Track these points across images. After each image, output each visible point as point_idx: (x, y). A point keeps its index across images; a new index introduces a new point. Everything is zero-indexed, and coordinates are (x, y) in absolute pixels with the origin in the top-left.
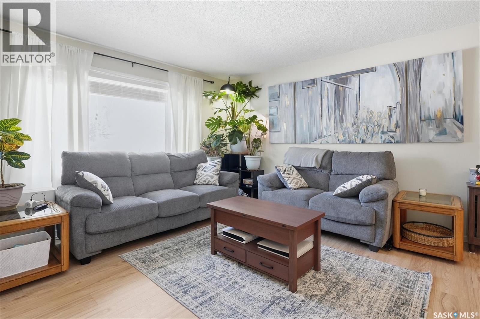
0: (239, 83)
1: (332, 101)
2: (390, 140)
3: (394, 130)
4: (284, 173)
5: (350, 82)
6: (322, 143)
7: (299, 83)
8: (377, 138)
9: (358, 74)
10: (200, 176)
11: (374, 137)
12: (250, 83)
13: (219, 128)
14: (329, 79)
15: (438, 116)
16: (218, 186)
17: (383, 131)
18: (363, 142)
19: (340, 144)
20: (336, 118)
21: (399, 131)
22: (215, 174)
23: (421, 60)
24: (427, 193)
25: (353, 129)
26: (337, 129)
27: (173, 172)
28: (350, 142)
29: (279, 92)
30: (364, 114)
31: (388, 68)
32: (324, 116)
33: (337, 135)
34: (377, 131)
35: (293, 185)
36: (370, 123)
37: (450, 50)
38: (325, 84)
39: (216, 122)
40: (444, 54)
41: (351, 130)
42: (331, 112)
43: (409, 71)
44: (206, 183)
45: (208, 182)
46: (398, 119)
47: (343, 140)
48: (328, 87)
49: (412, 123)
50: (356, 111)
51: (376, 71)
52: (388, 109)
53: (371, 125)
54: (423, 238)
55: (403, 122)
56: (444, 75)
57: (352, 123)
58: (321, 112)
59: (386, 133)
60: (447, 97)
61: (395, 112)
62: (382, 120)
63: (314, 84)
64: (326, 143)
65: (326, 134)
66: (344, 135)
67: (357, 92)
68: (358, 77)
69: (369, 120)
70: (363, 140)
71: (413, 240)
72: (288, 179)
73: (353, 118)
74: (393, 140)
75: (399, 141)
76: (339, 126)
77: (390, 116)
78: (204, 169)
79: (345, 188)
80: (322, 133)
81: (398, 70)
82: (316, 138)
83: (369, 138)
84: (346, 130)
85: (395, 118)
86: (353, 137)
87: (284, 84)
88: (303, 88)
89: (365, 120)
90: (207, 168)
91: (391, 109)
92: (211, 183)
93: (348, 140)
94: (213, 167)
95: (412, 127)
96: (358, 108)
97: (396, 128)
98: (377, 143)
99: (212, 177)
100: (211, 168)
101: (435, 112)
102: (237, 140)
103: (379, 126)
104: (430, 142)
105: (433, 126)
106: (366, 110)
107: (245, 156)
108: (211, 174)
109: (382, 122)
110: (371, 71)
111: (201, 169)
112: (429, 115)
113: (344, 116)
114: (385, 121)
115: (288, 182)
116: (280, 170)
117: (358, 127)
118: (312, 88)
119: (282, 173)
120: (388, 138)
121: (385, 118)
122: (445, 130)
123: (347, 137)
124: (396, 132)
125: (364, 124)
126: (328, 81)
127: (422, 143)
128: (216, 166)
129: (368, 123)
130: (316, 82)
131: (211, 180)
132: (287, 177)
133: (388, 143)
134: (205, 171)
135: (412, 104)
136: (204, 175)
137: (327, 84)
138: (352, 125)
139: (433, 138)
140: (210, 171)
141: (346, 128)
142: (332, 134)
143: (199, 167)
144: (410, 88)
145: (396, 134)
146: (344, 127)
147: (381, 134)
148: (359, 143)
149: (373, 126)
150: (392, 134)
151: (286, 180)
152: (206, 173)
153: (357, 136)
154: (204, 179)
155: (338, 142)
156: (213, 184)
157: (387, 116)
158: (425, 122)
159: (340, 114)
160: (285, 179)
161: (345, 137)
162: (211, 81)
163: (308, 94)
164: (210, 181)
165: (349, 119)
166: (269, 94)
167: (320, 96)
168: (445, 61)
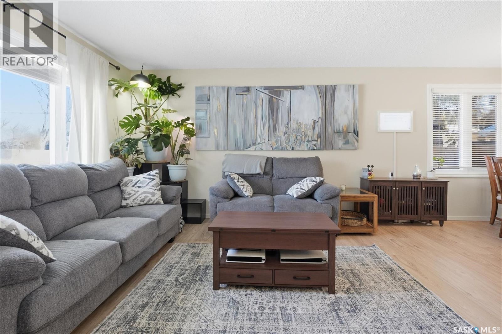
0: (152, 76)
1: (267, 110)
2: (313, 148)
3: (316, 139)
4: (238, 181)
5: (283, 96)
6: (257, 150)
7: (232, 89)
8: (304, 146)
9: (290, 90)
10: (131, 195)
11: (302, 144)
12: (169, 78)
13: (135, 130)
14: (264, 90)
15: (345, 130)
16: (163, 204)
17: (308, 140)
18: (293, 149)
19: (273, 151)
20: (270, 126)
21: (320, 141)
22: (156, 190)
23: (335, 86)
24: (346, 188)
25: (285, 137)
26: (271, 137)
27: (92, 193)
28: (282, 149)
29: (209, 94)
30: (293, 125)
31: (313, 88)
32: (258, 124)
33: (270, 142)
34: (304, 140)
35: (249, 193)
36: (299, 133)
37: (352, 83)
38: (259, 94)
39: (134, 122)
40: (349, 85)
41: (283, 138)
42: (266, 121)
43: (327, 93)
44: (145, 202)
45: (149, 201)
46: (320, 131)
47: (276, 147)
48: (263, 96)
49: (328, 134)
50: (287, 122)
51: (304, 89)
52: (312, 122)
53: (299, 134)
54: (353, 221)
55: (323, 134)
56: (348, 101)
57: (284, 132)
58: (255, 120)
59: (310, 141)
60: (350, 117)
61: (317, 125)
62: (308, 131)
63: (249, 92)
64: (260, 150)
65: (260, 142)
66: (277, 142)
67: (288, 105)
68: (290, 92)
69: (298, 130)
70: (293, 147)
71: (346, 225)
72: (244, 187)
73: (285, 128)
74: (315, 148)
75: (320, 148)
76: (272, 133)
77: (314, 128)
78: (136, 184)
79: (303, 190)
80: (256, 140)
81: (320, 91)
82: (250, 145)
83: (298, 145)
84: (279, 138)
85: (317, 130)
86: (285, 144)
87: (216, 87)
88: (237, 94)
89: (295, 130)
90: (141, 183)
91: (315, 122)
92: (153, 202)
93: (280, 147)
94: (151, 180)
95: (329, 137)
96: (289, 119)
97: (318, 138)
98: (304, 150)
99: (153, 194)
100: (149, 183)
101: (343, 127)
102: (162, 146)
103: (306, 135)
104: (340, 149)
105: (341, 138)
106: (295, 122)
107: (168, 165)
108: (151, 191)
109: (308, 132)
110: (300, 89)
111: (130, 185)
112: (339, 129)
113: (277, 125)
114: (310, 132)
115: (244, 191)
116: (234, 178)
117: (289, 136)
118: (246, 96)
119: (236, 181)
120: (312, 146)
121: (310, 129)
122: (348, 140)
123: (280, 145)
124: (318, 141)
125: (294, 133)
126: (263, 91)
127: (334, 150)
128: (154, 179)
129: (297, 132)
130: (250, 90)
131: (152, 198)
132: (242, 185)
133: (311, 150)
134: (139, 187)
135: (329, 119)
136: (139, 193)
137: (262, 94)
138: (283, 134)
139: (342, 146)
140: (148, 187)
141: (278, 137)
142: (266, 141)
143: (126, 182)
144: (327, 107)
145: (317, 143)
146: (277, 135)
147: (307, 142)
148: (290, 150)
149: (301, 136)
150: (314, 143)
151: (241, 189)
152: (141, 190)
153: (288, 144)
154: (141, 198)
155: (271, 149)
156: (155, 203)
157: (311, 128)
158: (336, 134)
159: (273, 123)
160: (240, 187)
161: (277, 145)
162: (117, 66)
163: (243, 101)
164: (152, 200)
165: (282, 128)
166: (196, 95)
167: (255, 104)
168: (349, 90)
